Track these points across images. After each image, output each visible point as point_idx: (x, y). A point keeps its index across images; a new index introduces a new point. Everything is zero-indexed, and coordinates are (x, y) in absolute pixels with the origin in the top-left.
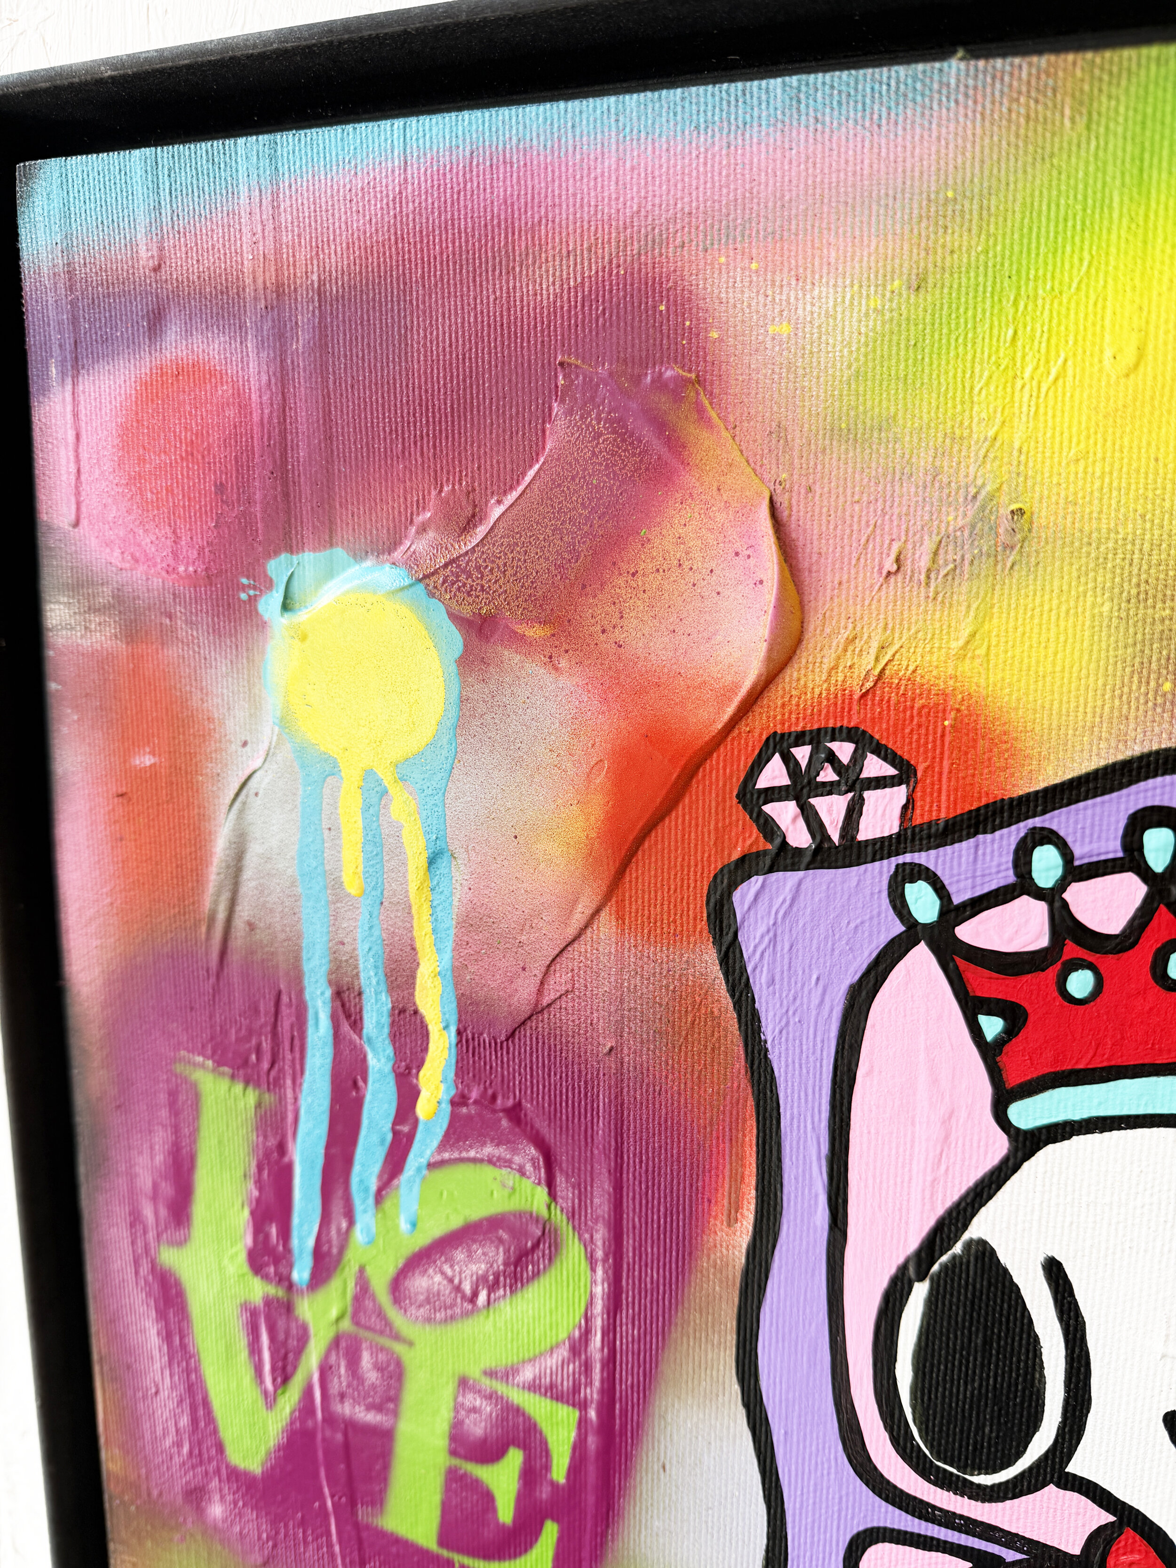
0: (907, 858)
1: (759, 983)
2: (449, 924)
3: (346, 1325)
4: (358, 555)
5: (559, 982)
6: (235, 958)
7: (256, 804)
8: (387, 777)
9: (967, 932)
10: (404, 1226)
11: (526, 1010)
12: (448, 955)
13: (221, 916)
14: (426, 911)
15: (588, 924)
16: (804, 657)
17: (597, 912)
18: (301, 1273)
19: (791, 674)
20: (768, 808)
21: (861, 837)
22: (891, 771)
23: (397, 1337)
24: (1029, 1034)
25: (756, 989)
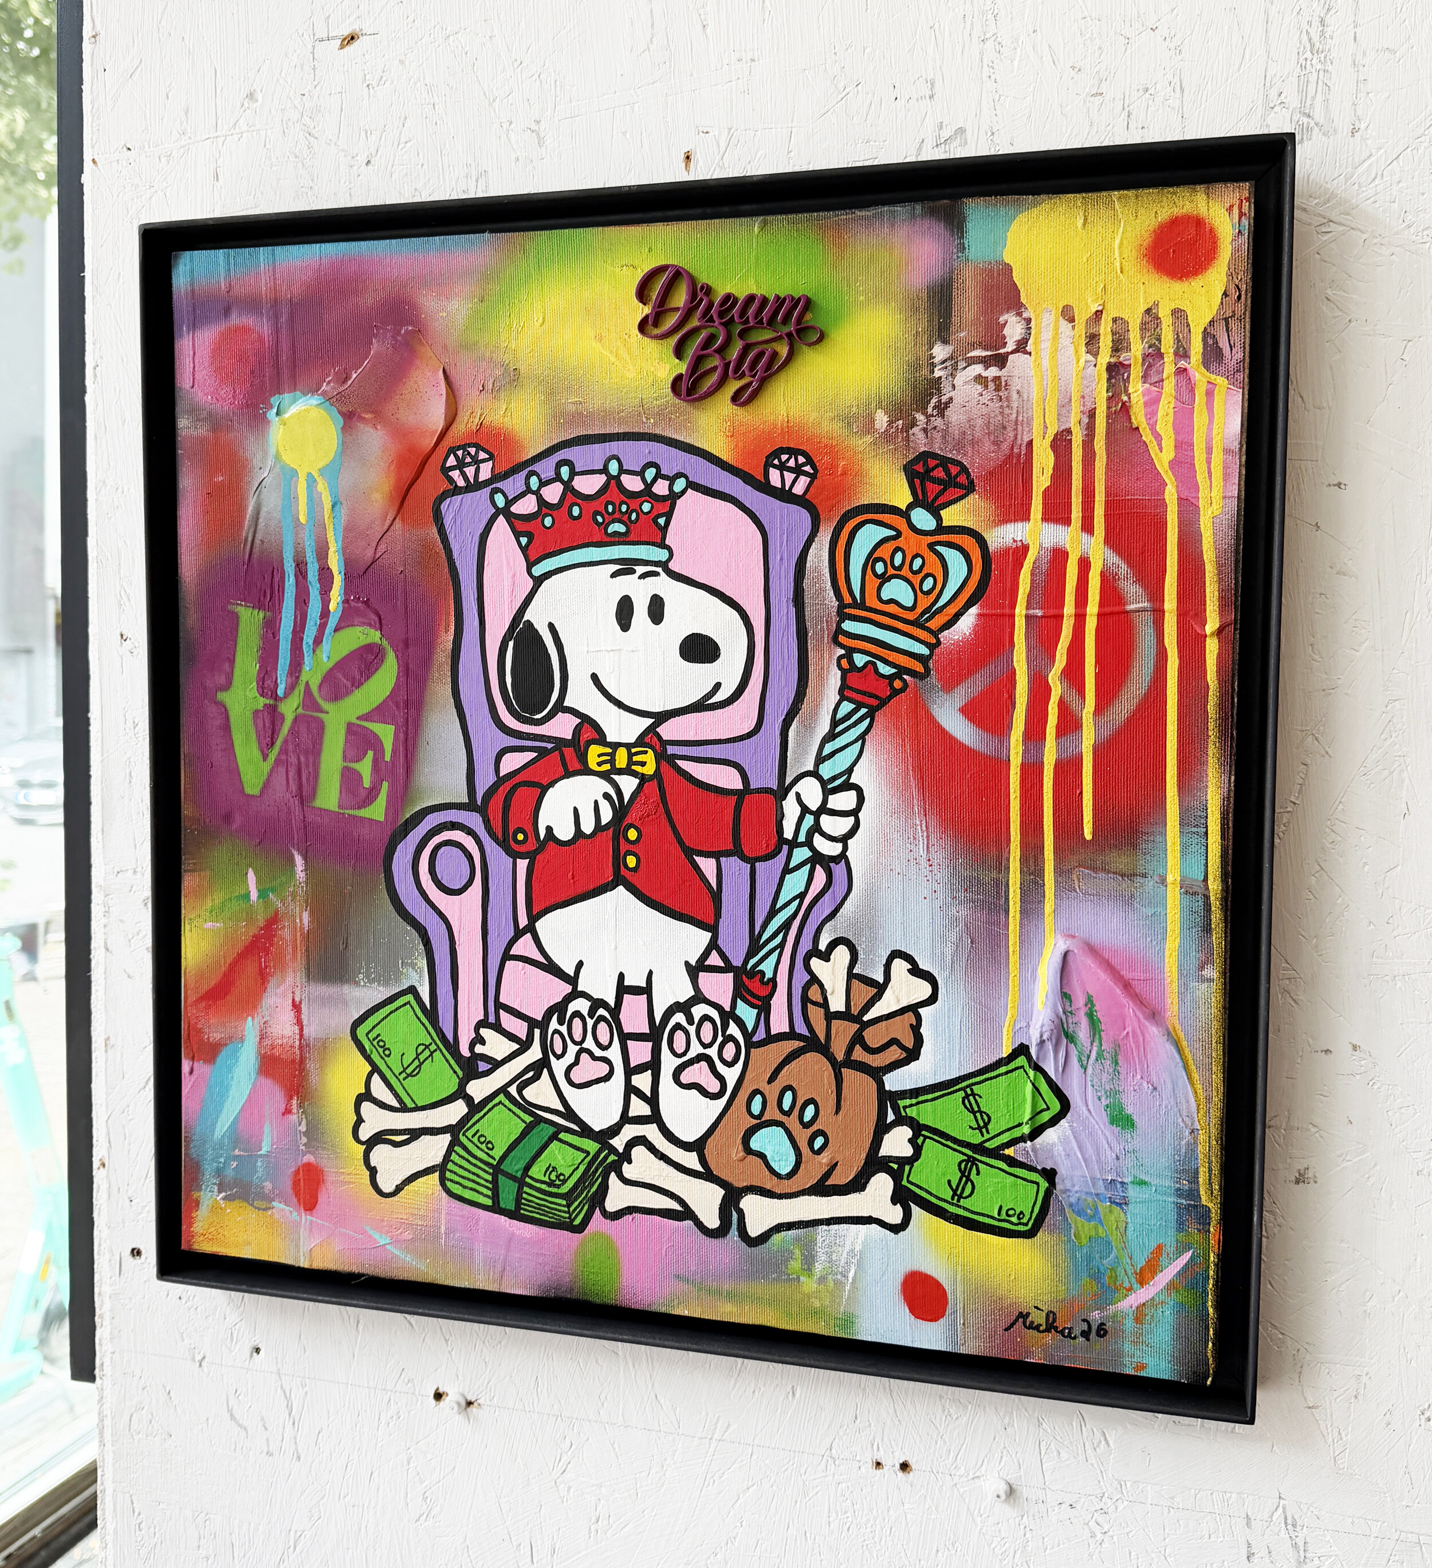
0: (493, 486)
1: (451, 537)
2: (340, 530)
3: (300, 711)
4: (305, 394)
5: (382, 548)
6: (255, 556)
7: (265, 491)
8: (316, 475)
9: (514, 509)
10: (325, 659)
11: (371, 560)
12: (340, 543)
13: (250, 539)
14: (332, 526)
15: (391, 525)
16: (458, 419)
17: (395, 519)
18: (280, 692)
19: (454, 426)
20: (450, 473)
21: (480, 480)
22: (488, 456)
23: (322, 711)
24: (536, 542)
25: (450, 540)
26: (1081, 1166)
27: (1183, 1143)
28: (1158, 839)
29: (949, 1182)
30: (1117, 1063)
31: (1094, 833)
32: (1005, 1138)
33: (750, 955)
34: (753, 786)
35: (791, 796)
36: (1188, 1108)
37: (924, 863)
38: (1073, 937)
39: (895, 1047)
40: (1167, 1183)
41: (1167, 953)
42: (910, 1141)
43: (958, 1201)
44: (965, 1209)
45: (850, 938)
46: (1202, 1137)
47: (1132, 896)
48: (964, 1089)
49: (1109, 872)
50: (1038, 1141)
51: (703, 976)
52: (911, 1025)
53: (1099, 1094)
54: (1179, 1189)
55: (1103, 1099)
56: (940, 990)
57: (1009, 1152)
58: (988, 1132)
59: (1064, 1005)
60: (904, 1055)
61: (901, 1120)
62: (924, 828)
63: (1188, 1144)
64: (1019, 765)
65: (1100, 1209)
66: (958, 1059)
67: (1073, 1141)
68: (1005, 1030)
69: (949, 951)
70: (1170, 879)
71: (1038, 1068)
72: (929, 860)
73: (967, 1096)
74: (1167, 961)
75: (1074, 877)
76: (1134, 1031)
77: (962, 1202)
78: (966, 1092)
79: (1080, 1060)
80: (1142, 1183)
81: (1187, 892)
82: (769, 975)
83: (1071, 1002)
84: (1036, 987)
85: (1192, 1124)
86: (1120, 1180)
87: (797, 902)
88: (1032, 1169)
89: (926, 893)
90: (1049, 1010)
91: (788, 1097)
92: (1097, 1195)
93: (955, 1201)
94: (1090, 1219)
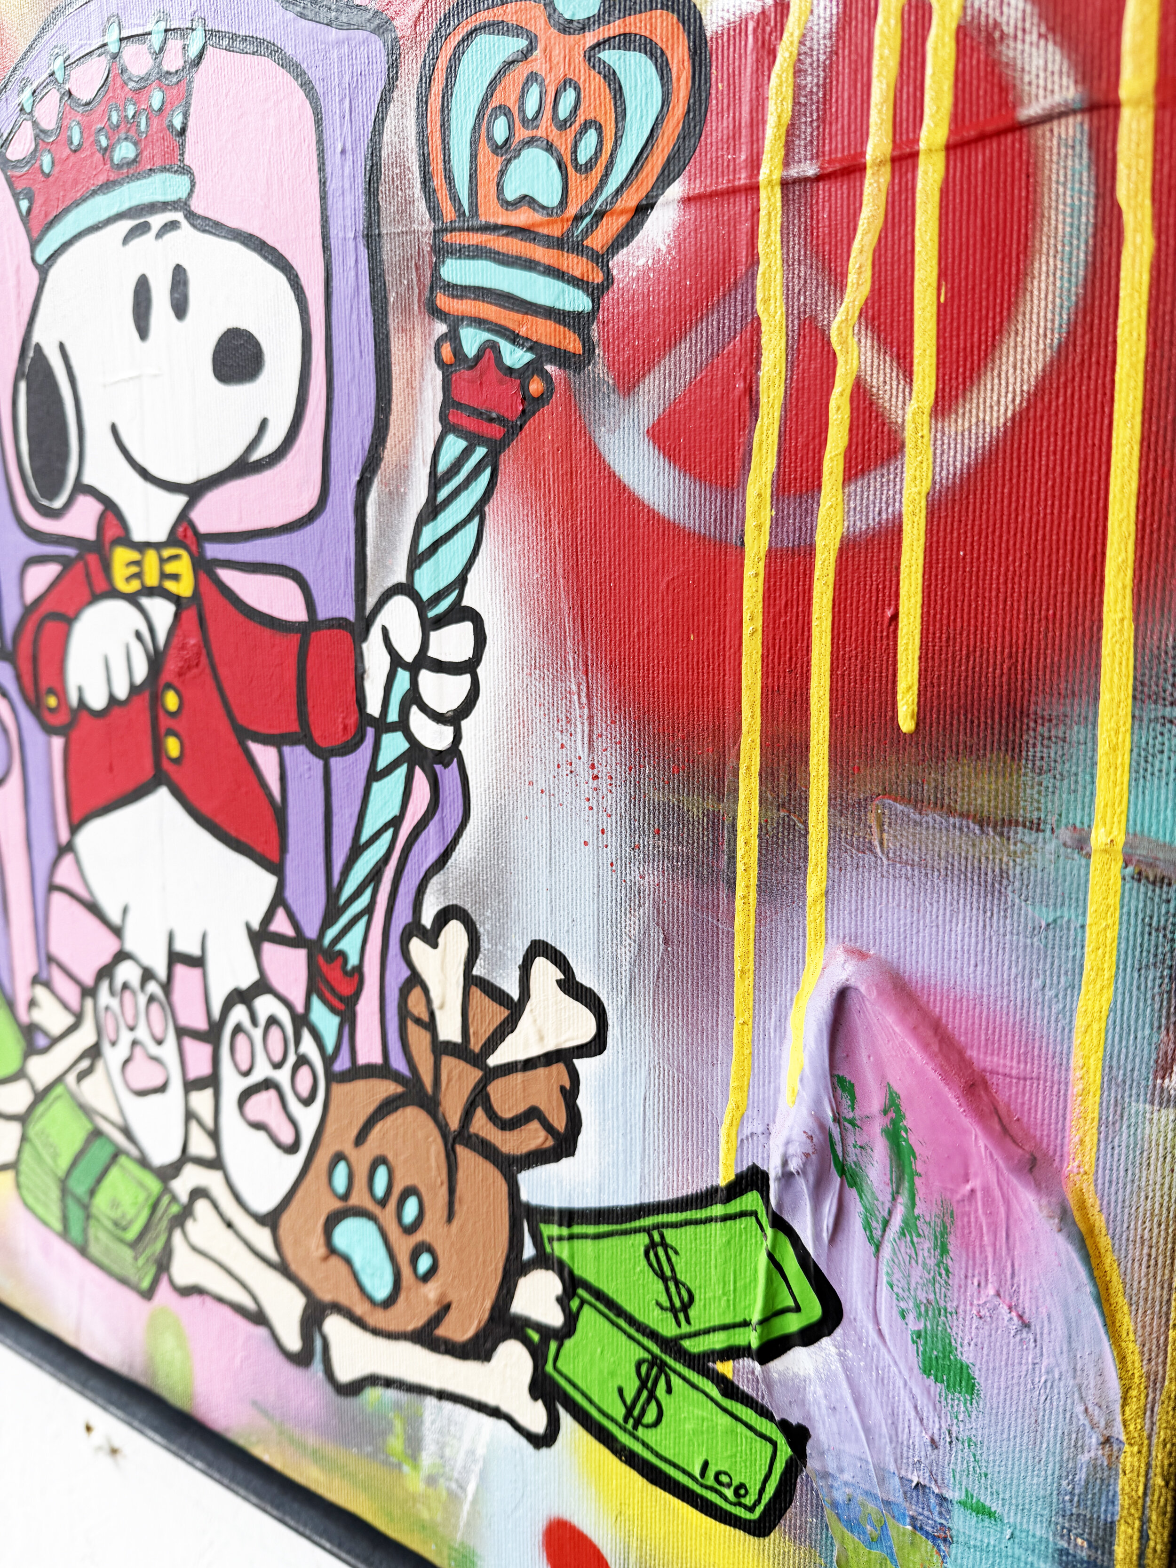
9: (10, 153)
26: (857, 1439)
27: (1084, 1458)
28: (1077, 733)
29: (621, 1391)
30: (944, 1251)
31: (921, 718)
32: (718, 1341)
33: (329, 920)
34: (323, 614)
35: (376, 633)
36: (1102, 1385)
37: (584, 772)
38: (862, 955)
39: (535, 1125)
40: (1040, 1531)
41: (1080, 1022)
42: (559, 1300)
43: (635, 1427)
44: (645, 1444)
45: (468, 907)
46: (1130, 1459)
47: (1003, 874)
48: (648, 1230)
49: (951, 812)
50: (777, 1365)
51: (269, 949)
52: (562, 1089)
53: (903, 1305)
54: (1062, 1552)
55: (911, 1317)
56: (610, 1028)
57: (725, 1368)
58: (688, 1321)
59: (838, 1104)
60: (550, 1143)
61: (544, 1260)
62: (584, 700)
63: (1094, 1465)
64: (763, 554)
65: (892, 1532)
66: (638, 1170)
67: (845, 1385)
68: (723, 1131)
69: (626, 955)
70: (1098, 838)
71: (780, 1224)
72: (593, 767)
73: (653, 1245)
74: (1077, 1039)
75: (872, 819)
76: (986, 1190)
77: (641, 1432)
78: (651, 1237)
79: (867, 1226)
80: (983, 1511)
81: (1139, 877)
82: (353, 961)
83: (853, 1098)
84: (784, 1055)
85: (1107, 1426)
86: (937, 1491)
87: (388, 835)
88: (764, 1413)
89: (588, 833)
90: (804, 1112)
91: (382, 1173)
92: (887, 1503)
93: (630, 1426)
94: (871, 1543)
